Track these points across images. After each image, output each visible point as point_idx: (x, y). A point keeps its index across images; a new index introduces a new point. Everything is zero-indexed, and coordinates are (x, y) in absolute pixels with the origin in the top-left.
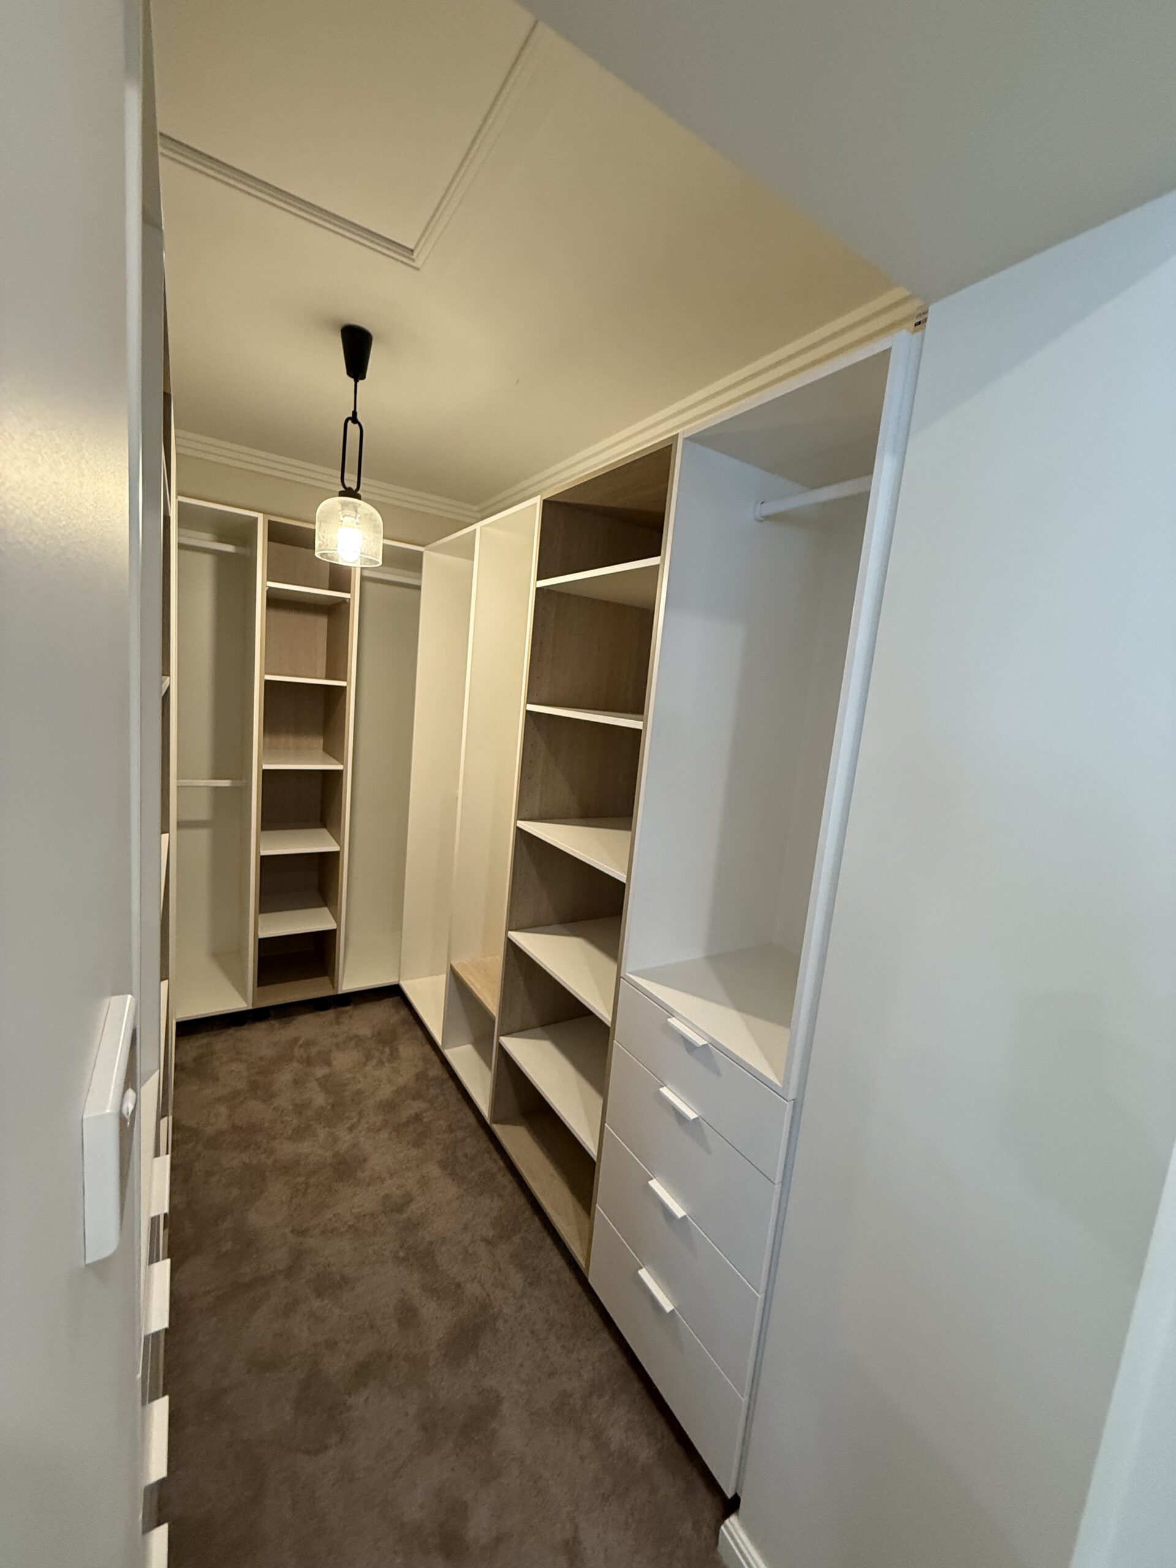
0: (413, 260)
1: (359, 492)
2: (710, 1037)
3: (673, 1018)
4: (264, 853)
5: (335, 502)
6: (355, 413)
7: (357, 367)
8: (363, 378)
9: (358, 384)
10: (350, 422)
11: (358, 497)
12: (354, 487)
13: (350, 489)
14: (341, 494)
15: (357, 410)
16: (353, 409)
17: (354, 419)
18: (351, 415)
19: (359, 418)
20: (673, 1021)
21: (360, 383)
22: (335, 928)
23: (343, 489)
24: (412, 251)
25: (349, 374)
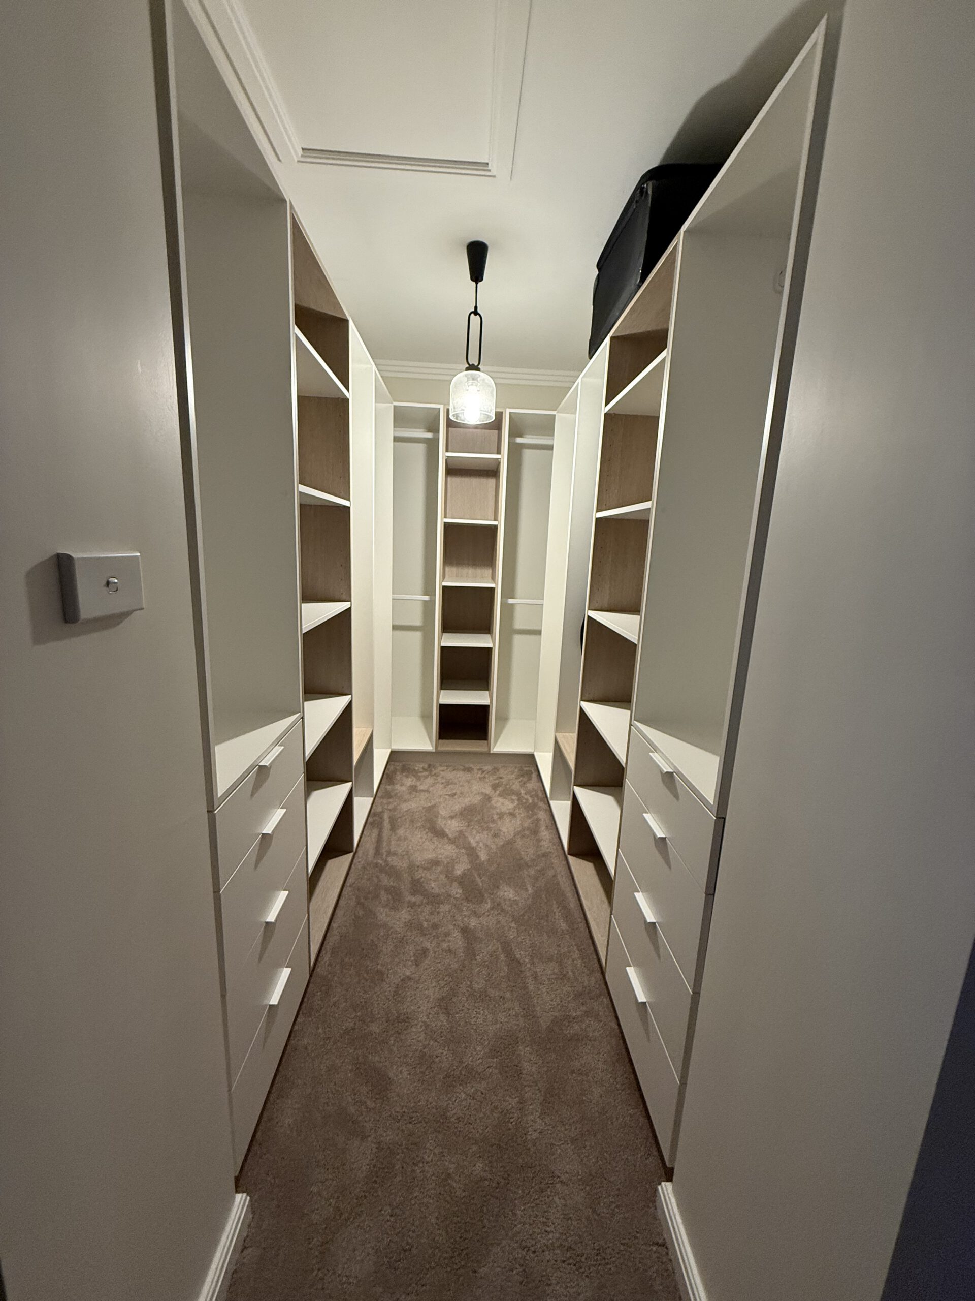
0: (490, 171)
1: (479, 367)
2: (675, 767)
3: (656, 753)
4: (443, 644)
5: (463, 376)
6: (476, 308)
7: (477, 274)
8: (482, 280)
9: (478, 285)
10: (472, 315)
11: (478, 370)
12: (476, 364)
13: (473, 365)
14: (467, 369)
15: (478, 305)
16: (475, 305)
17: (476, 312)
18: (473, 310)
19: (479, 311)
20: (655, 756)
21: (480, 284)
22: (489, 704)
23: (468, 366)
24: (487, 164)
25: (472, 279)
